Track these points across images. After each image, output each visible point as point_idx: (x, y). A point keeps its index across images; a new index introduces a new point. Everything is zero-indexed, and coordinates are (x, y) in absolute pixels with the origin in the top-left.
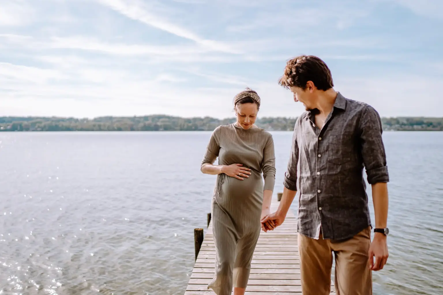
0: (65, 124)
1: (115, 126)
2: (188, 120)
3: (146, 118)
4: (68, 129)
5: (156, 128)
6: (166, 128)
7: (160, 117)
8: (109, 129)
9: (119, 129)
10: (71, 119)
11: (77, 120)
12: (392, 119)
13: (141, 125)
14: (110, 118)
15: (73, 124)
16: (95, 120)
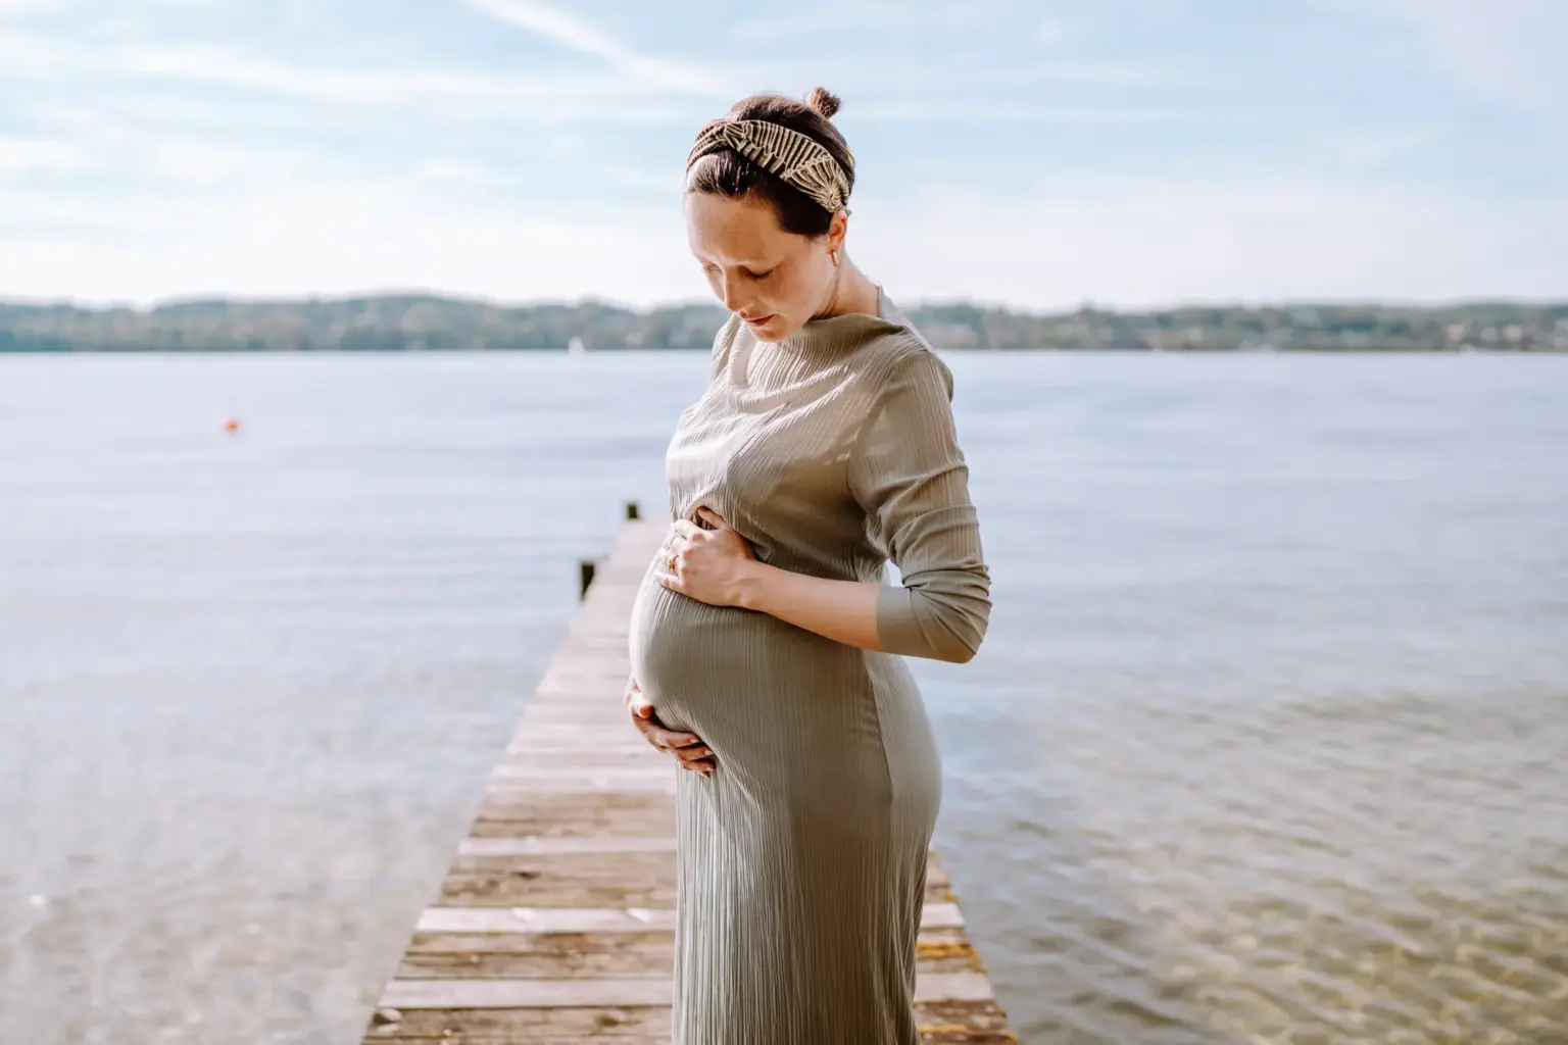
0: (42, 327)
1: (239, 333)
2: (519, 314)
3: (356, 305)
4: (53, 345)
5: (395, 343)
6: (435, 342)
7: (409, 301)
8: (217, 344)
9: (255, 345)
10: (62, 310)
11: (84, 314)
12: (1267, 311)
13: (338, 329)
14: (217, 307)
15: (70, 328)
16: (160, 312)
